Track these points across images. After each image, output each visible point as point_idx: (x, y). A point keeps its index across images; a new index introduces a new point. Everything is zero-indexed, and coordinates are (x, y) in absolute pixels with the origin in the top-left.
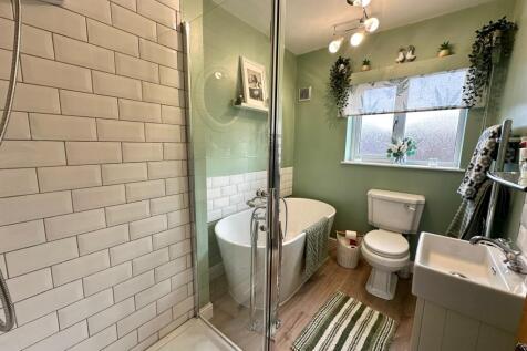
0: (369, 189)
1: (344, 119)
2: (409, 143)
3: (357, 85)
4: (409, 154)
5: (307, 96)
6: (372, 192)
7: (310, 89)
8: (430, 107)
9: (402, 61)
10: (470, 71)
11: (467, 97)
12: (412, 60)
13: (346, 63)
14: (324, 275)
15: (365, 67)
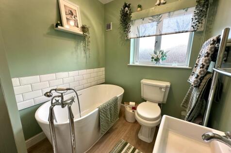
0: (142, 79)
1: (129, 40)
2: (163, 53)
3: (135, 20)
4: (162, 60)
5: (110, 28)
6: (144, 81)
7: (111, 23)
8: (173, 31)
9: (159, 5)
10: (196, 8)
11: (194, 25)
12: (164, 4)
13: (129, 7)
14: (116, 128)
15: (139, 9)
